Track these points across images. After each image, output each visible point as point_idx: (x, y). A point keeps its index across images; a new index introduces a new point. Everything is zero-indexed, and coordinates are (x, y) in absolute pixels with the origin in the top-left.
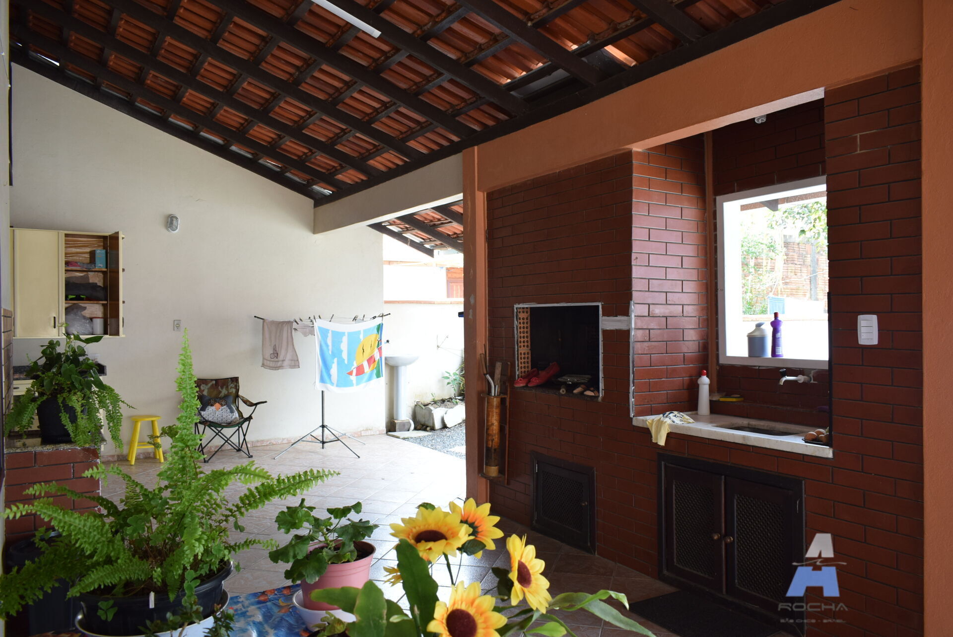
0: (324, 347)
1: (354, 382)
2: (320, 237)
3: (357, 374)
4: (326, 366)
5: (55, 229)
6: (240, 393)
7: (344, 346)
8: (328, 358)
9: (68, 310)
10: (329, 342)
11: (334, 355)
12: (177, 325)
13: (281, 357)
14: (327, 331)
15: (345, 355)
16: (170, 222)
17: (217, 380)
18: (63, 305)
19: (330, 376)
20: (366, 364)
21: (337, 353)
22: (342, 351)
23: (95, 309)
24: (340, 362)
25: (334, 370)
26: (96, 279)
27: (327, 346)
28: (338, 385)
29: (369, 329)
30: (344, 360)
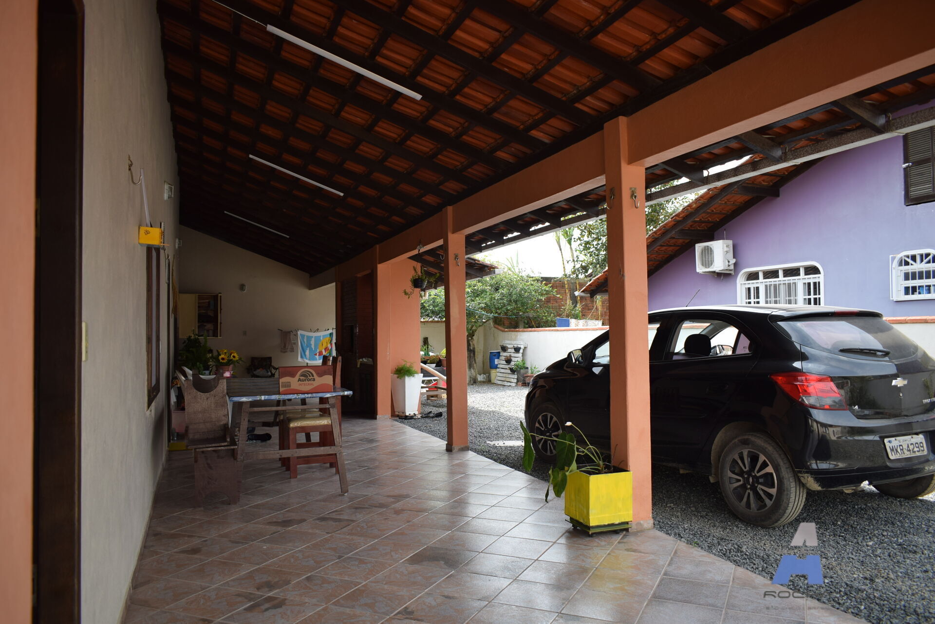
0: (303, 342)
1: (318, 358)
2: (313, 291)
3: (319, 355)
4: (304, 352)
5: (194, 293)
6: (272, 364)
7: (313, 342)
8: (305, 348)
9: (199, 327)
10: (305, 341)
11: (307, 346)
12: (245, 333)
13: (286, 347)
14: (304, 335)
15: (313, 347)
16: (242, 287)
17: (262, 358)
18: (197, 324)
19: (305, 355)
20: (323, 351)
21: (309, 345)
22: (311, 345)
23: (209, 326)
24: (311, 349)
25: (307, 353)
26: (211, 314)
27: (304, 342)
28: (309, 360)
29: (325, 335)
30: (312, 349)
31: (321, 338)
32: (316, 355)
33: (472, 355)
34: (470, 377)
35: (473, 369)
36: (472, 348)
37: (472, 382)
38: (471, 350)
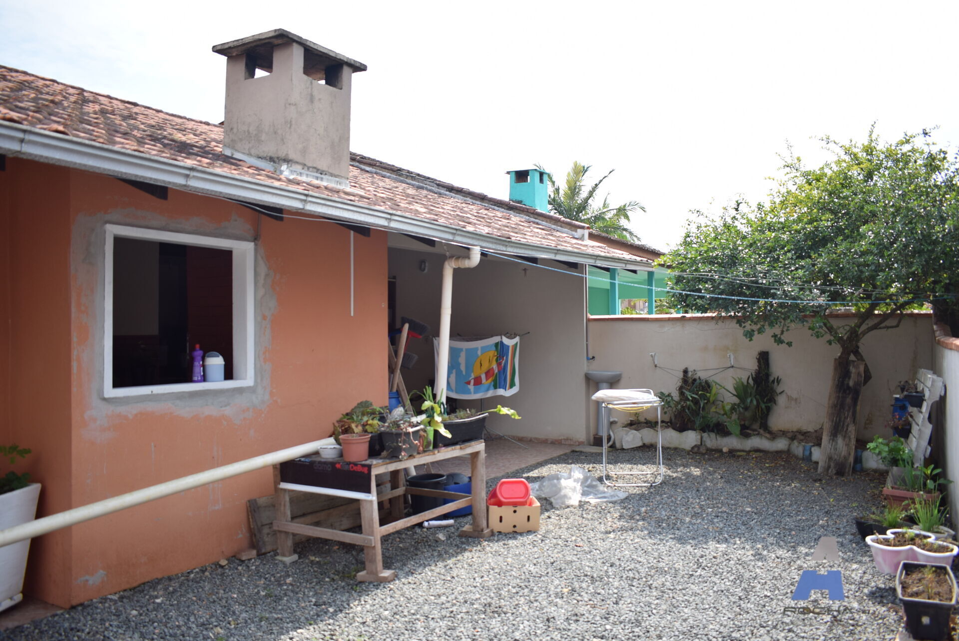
1: (472, 390)
3: (475, 385)
7: (462, 360)
11: (452, 367)
15: (463, 368)
19: (449, 384)
20: (483, 376)
21: (455, 365)
24: (459, 373)
25: (452, 379)
28: (456, 392)
29: (487, 346)
30: (462, 372)
31: (479, 353)
32: (469, 383)
33: (849, 400)
34: (830, 458)
35: (845, 437)
36: (851, 383)
37: (832, 471)
38: (848, 387)
